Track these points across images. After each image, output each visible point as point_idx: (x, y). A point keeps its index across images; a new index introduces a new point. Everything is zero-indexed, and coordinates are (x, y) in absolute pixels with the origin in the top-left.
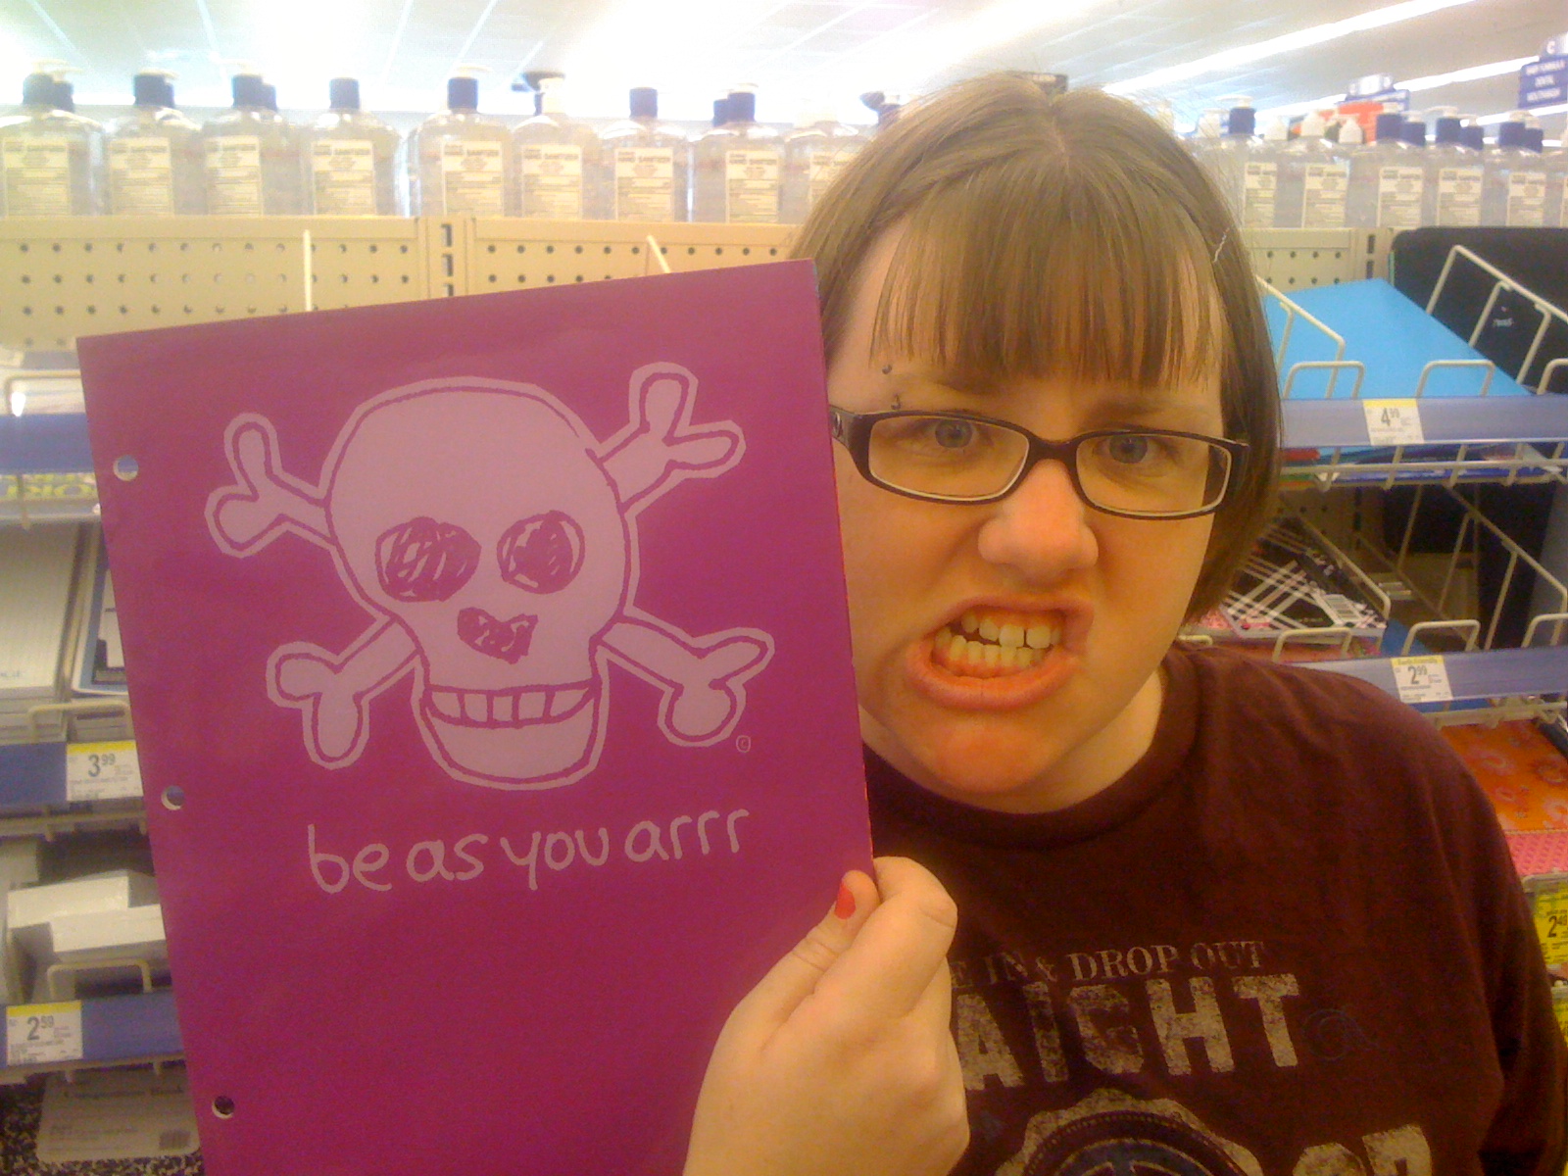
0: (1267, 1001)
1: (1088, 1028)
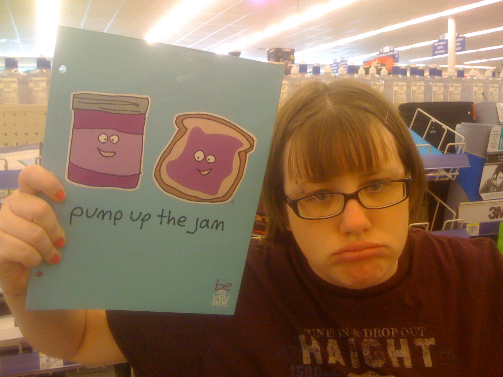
0: (425, 346)
1: (366, 353)
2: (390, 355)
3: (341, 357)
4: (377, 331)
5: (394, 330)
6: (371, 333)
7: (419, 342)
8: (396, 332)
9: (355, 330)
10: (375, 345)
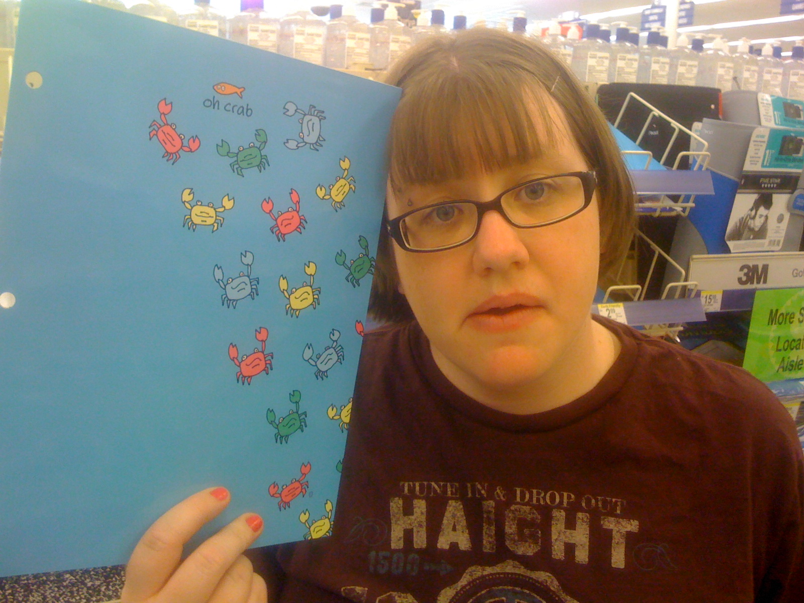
0: (618, 532)
1: (511, 528)
2: (554, 537)
3: (467, 531)
4: (538, 494)
5: (569, 497)
6: (527, 496)
7: (609, 524)
8: (571, 500)
9: (499, 489)
10: (529, 517)
